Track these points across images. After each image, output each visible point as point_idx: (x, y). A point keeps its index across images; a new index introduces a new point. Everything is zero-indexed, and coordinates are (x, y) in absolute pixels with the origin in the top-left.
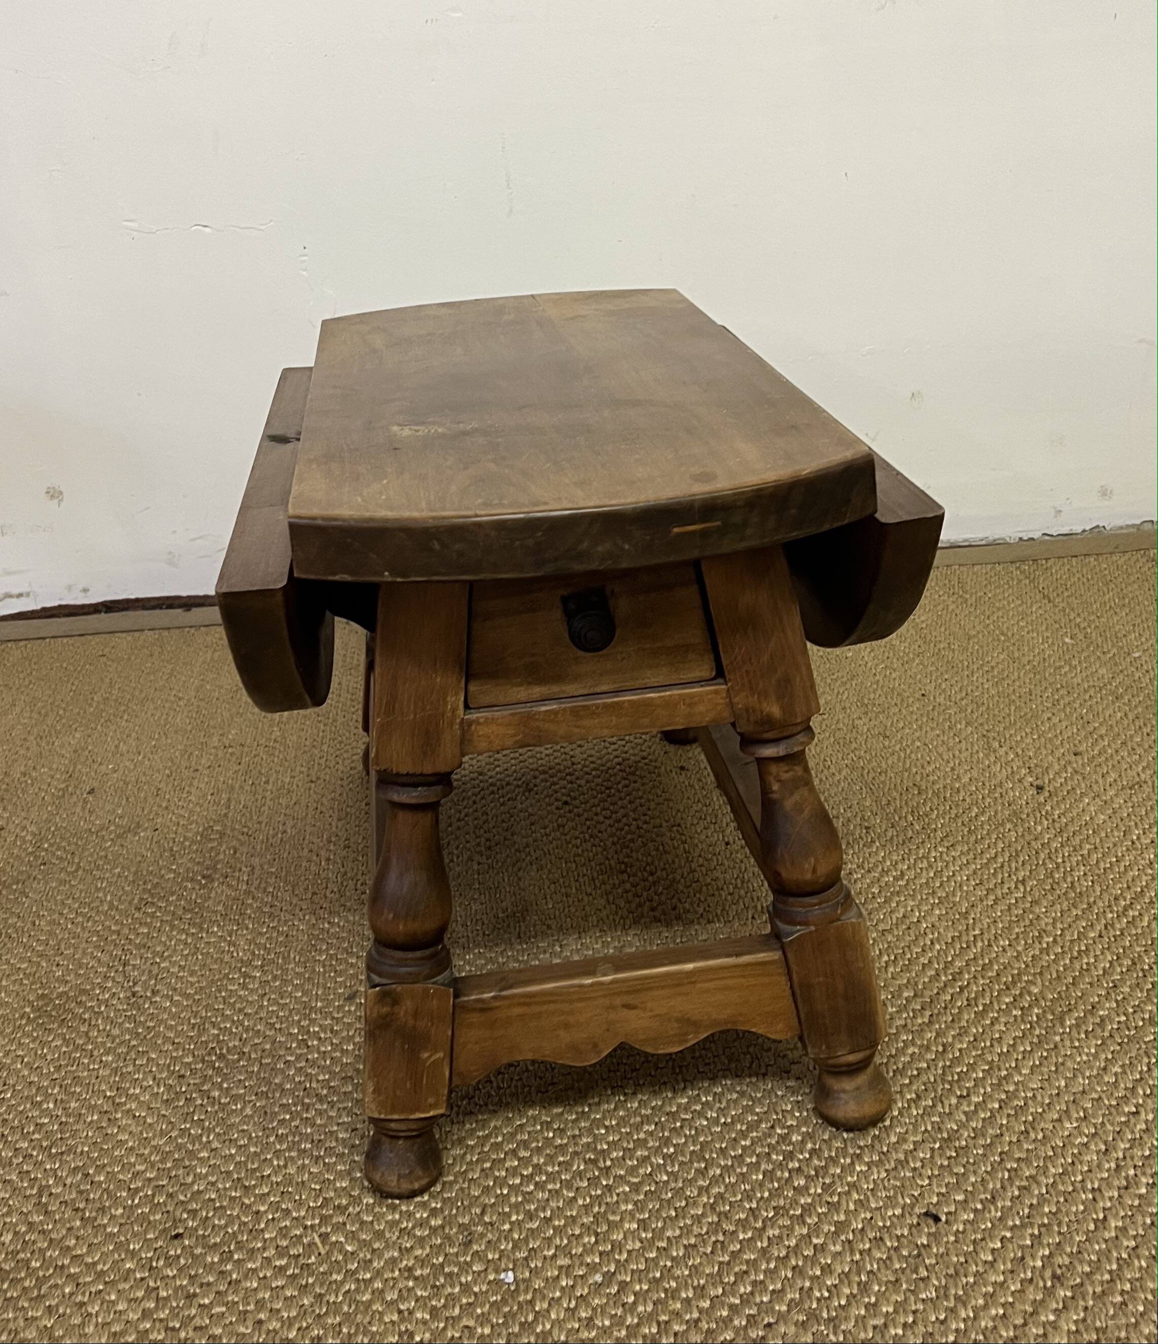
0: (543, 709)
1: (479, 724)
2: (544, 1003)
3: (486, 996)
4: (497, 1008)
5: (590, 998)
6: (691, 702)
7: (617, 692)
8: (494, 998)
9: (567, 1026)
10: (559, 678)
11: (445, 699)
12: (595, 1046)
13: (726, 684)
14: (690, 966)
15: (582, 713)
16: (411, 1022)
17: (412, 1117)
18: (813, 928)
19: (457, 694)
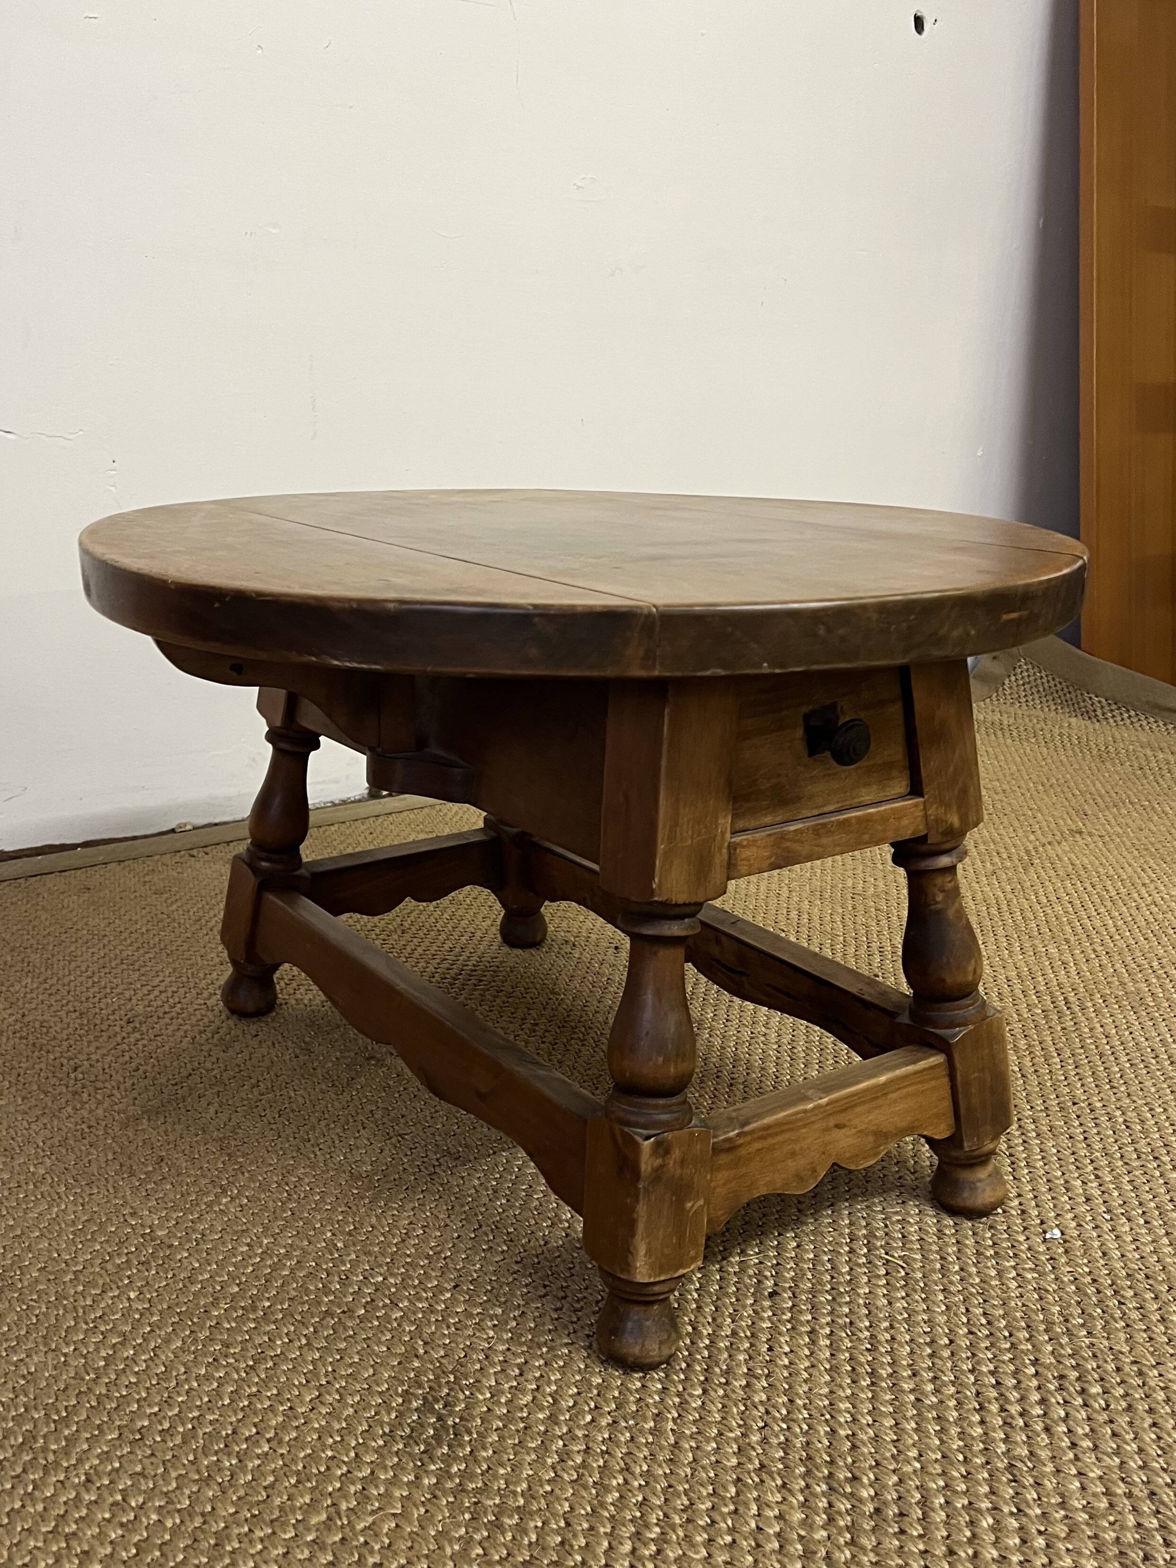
0: (792, 828)
1: (744, 847)
2: (777, 1134)
3: (732, 1134)
4: (741, 1145)
5: (813, 1122)
6: (898, 815)
7: (839, 811)
8: (738, 1135)
9: (793, 1154)
10: (797, 799)
11: (716, 822)
12: (814, 1170)
13: (923, 796)
14: (883, 1079)
15: (821, 831)
16: (679, 1171)
17: (676, 1275)
18: (971, 1027)
19: (725, 817)
